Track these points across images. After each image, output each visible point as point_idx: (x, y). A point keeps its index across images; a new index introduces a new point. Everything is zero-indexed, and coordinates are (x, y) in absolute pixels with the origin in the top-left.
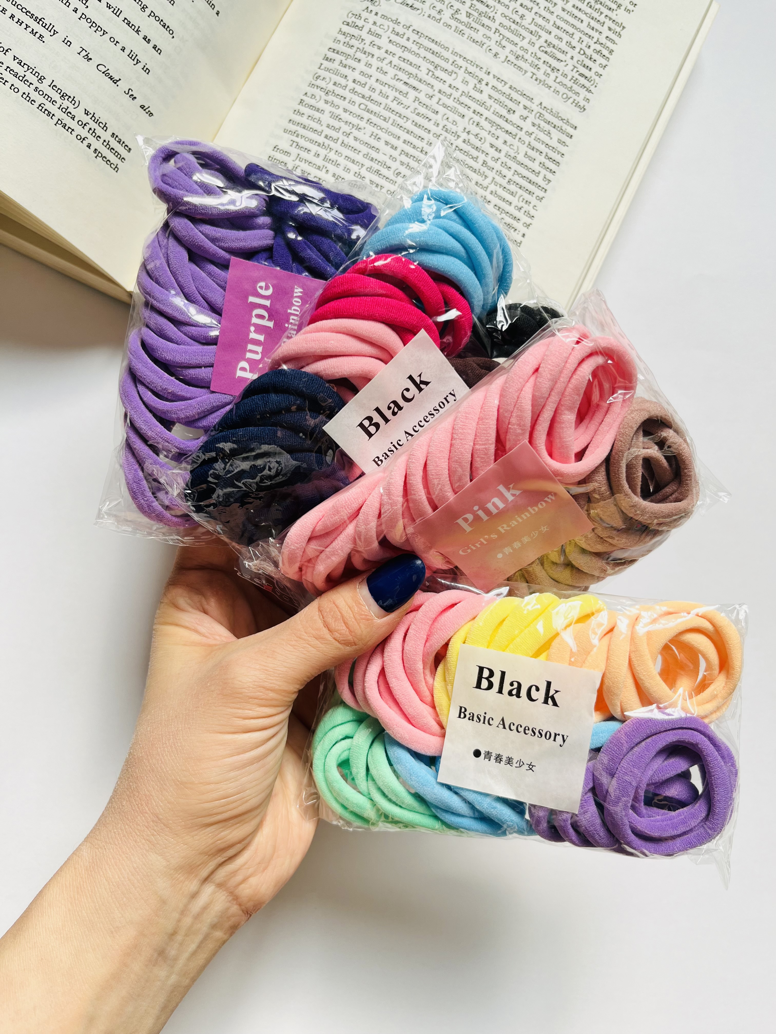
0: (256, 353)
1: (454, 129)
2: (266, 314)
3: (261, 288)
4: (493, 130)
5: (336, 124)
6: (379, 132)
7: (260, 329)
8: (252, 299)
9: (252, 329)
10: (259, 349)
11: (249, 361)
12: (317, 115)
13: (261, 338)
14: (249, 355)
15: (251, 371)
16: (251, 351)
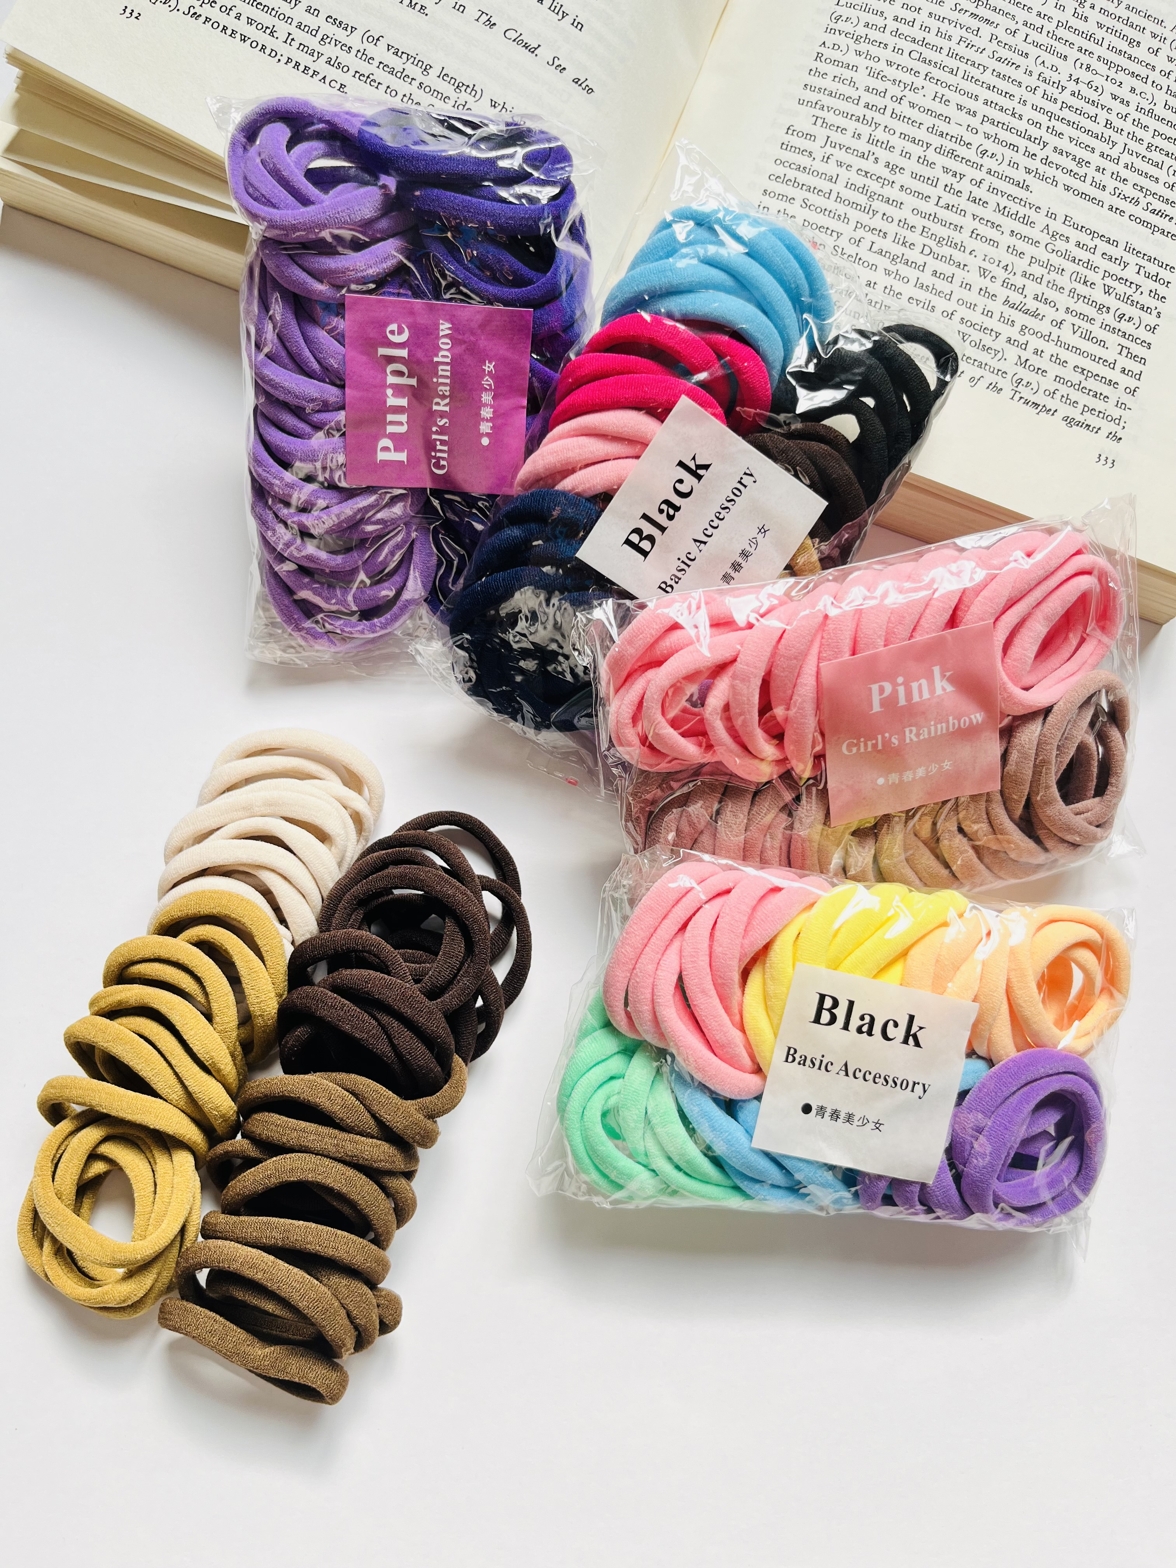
0: (400, 424)
1: (1055, 77)
2: (404, 369)
3: (392, 332)
4: (1112, 73)
5: (880, 85)
6: (946, 91)
7: (400, 391)
8: (382, 351)
9: (389, 392)
10: (403, 418)
11: (392, 436)
12: (847, 74)
13: (403, 402)
14: (390, 429)
15: (397, 450)
16: (392, 423)
